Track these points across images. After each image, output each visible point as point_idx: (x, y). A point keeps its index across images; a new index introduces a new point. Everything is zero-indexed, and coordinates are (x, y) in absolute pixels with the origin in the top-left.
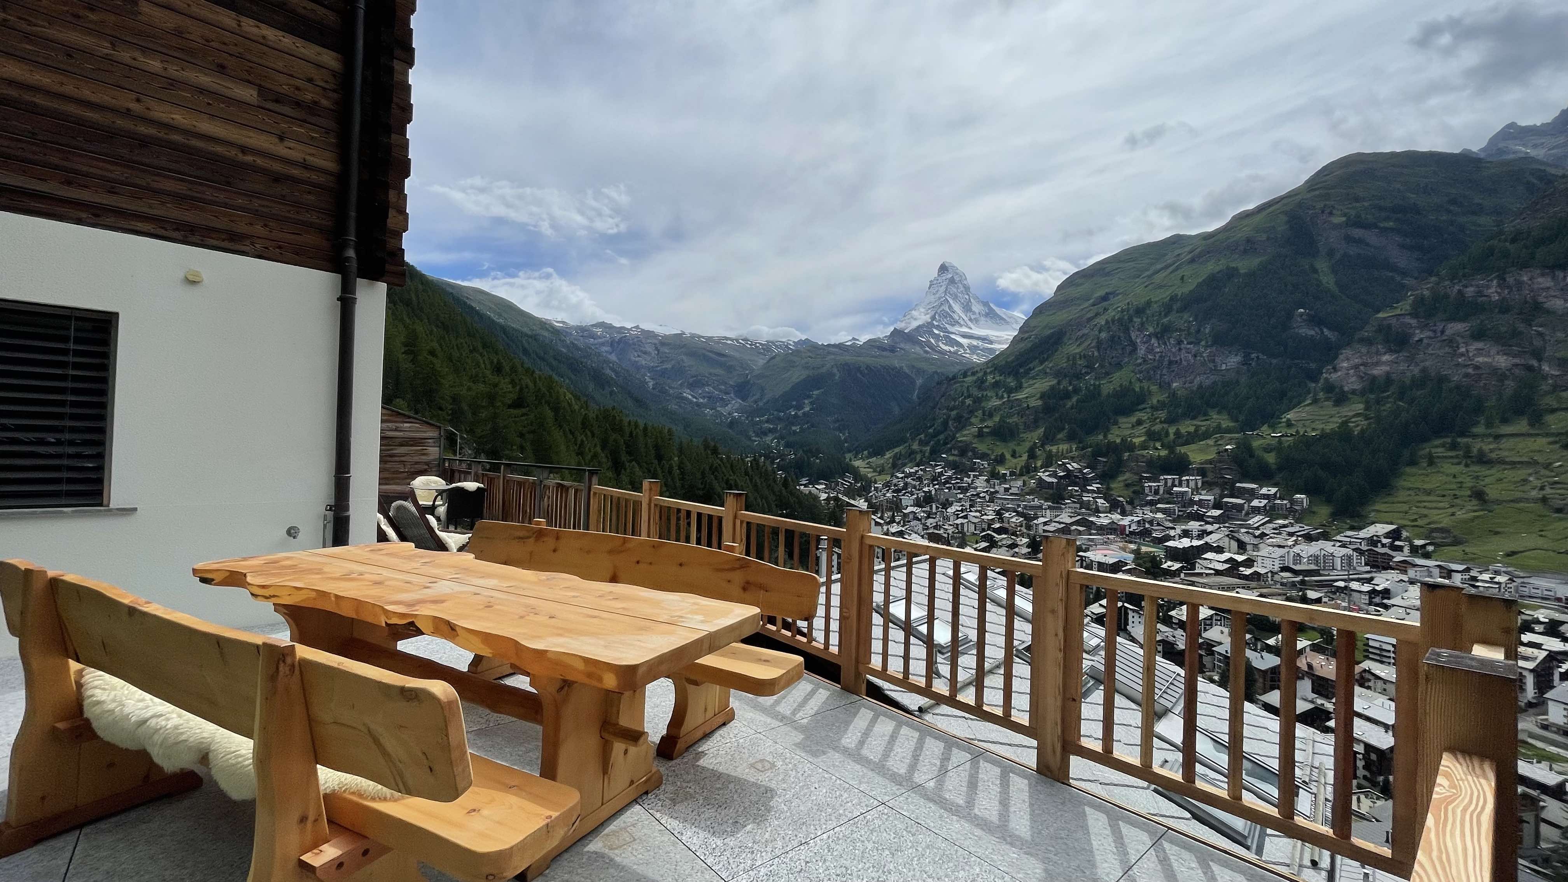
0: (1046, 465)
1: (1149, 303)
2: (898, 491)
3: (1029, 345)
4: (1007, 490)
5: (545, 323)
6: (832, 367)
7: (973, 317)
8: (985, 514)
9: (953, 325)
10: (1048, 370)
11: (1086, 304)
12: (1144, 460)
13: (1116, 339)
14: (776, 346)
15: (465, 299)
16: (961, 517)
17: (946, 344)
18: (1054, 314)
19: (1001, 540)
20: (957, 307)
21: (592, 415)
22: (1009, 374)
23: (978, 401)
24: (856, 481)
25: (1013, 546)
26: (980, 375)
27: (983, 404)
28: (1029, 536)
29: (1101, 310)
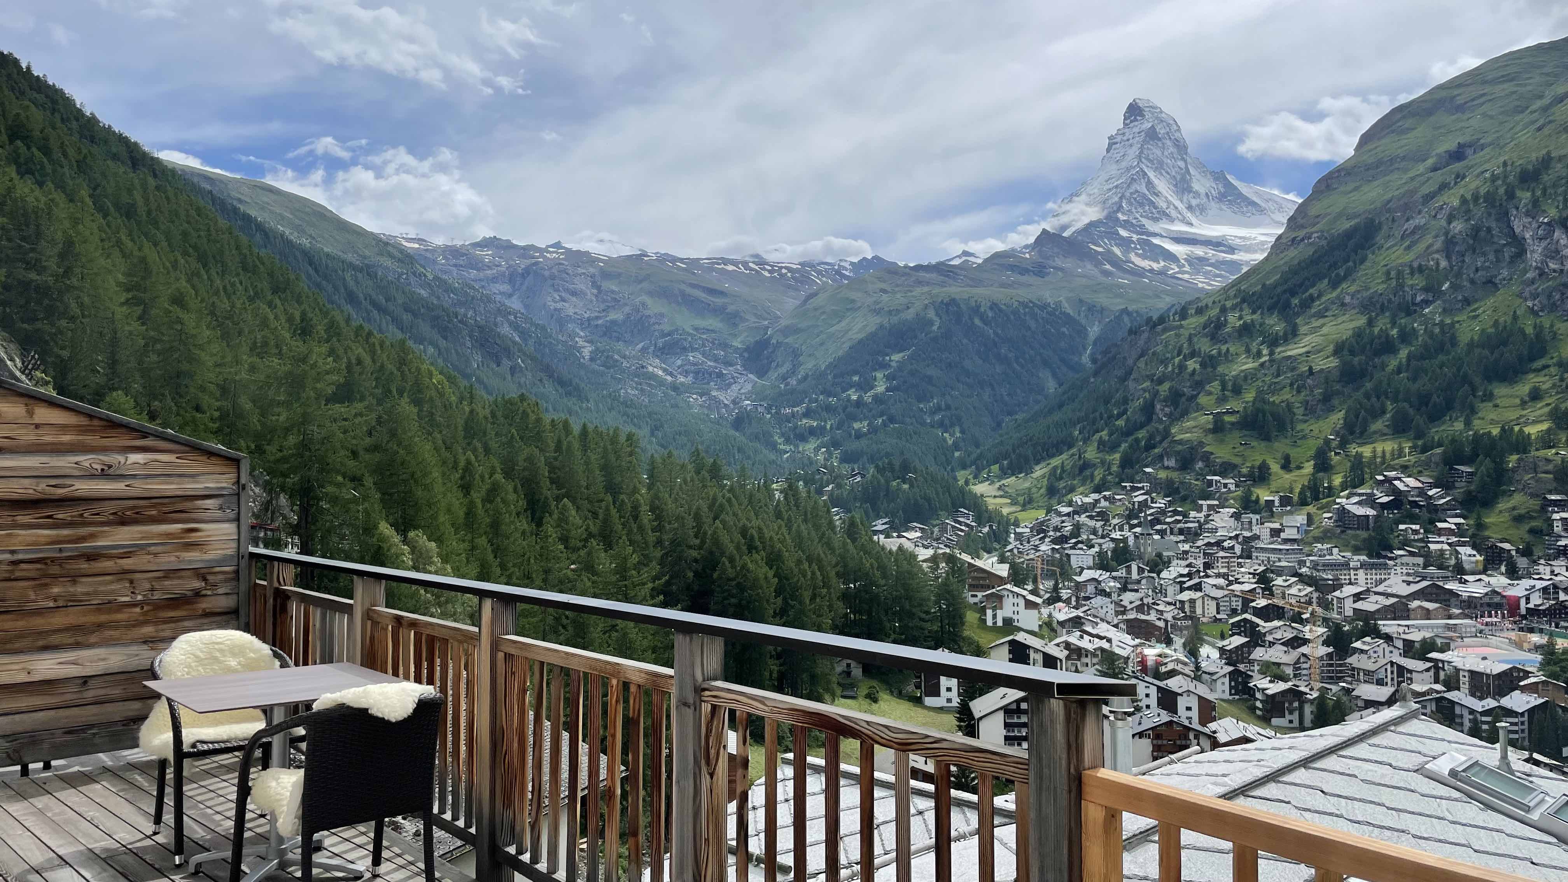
0: (1354, 482)
1: (1546, 162)
2: (1062, 540)
3: (1311, 251)
4: (1275, 533)
5: (387, 244)
6: (926, 307)
7: (1194, 202)
8: (1237, 581)
9: (1156, 220)
10: (1348, 299)
11: (1421, 168)
12: (1550, 467)
13: (1482, 234)
14: (819, 273)
15: (235, 203)
16: (1189, 588)
17: (1144, 257)
18: (1356, 189)
19: (1270, 632)
20: (1162, 185)
21: (483, 412)
22: (1271, 309)
23: (1210, 362)
24: (980, 523)
25: (1297, 642)
26: (1214, 312)
27: (1220, 369)
28: (1326, 621)
29: (1450, 179)
